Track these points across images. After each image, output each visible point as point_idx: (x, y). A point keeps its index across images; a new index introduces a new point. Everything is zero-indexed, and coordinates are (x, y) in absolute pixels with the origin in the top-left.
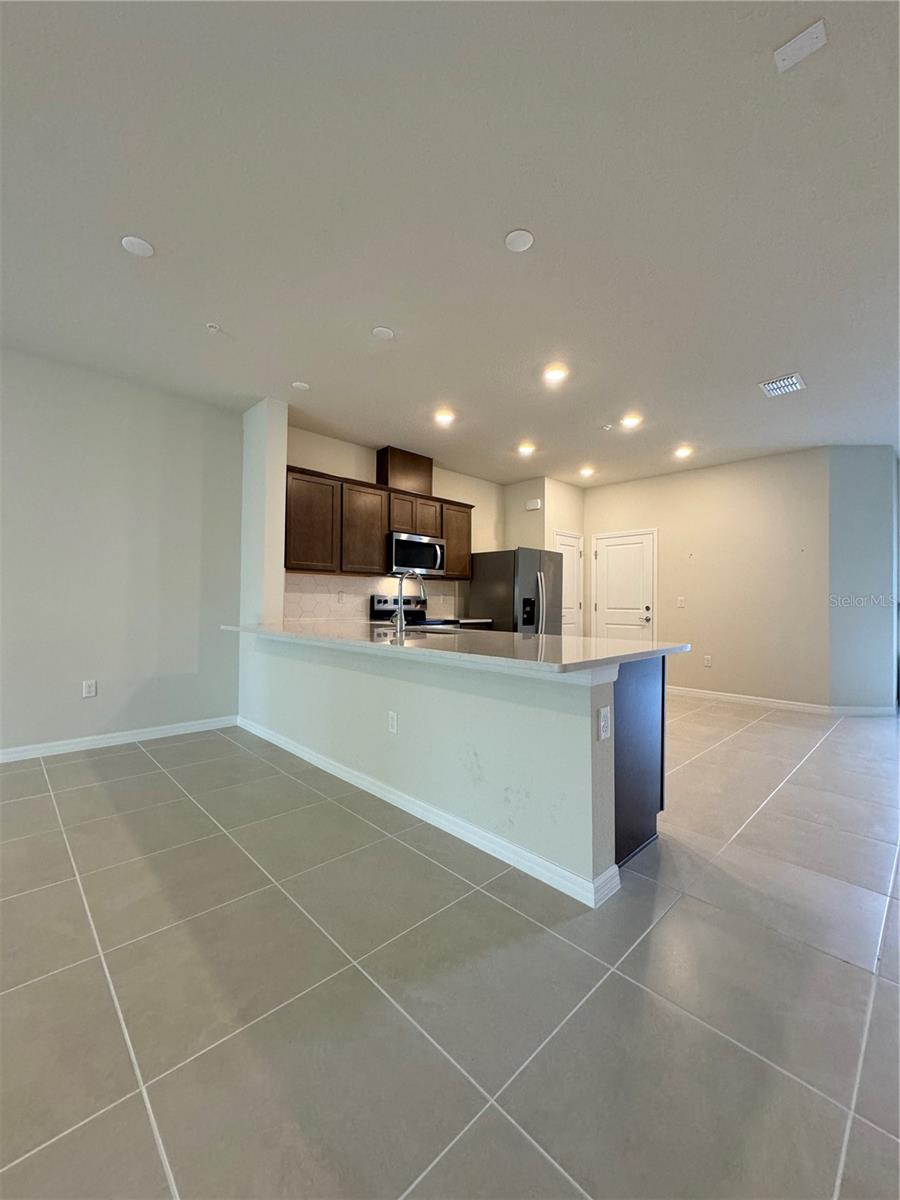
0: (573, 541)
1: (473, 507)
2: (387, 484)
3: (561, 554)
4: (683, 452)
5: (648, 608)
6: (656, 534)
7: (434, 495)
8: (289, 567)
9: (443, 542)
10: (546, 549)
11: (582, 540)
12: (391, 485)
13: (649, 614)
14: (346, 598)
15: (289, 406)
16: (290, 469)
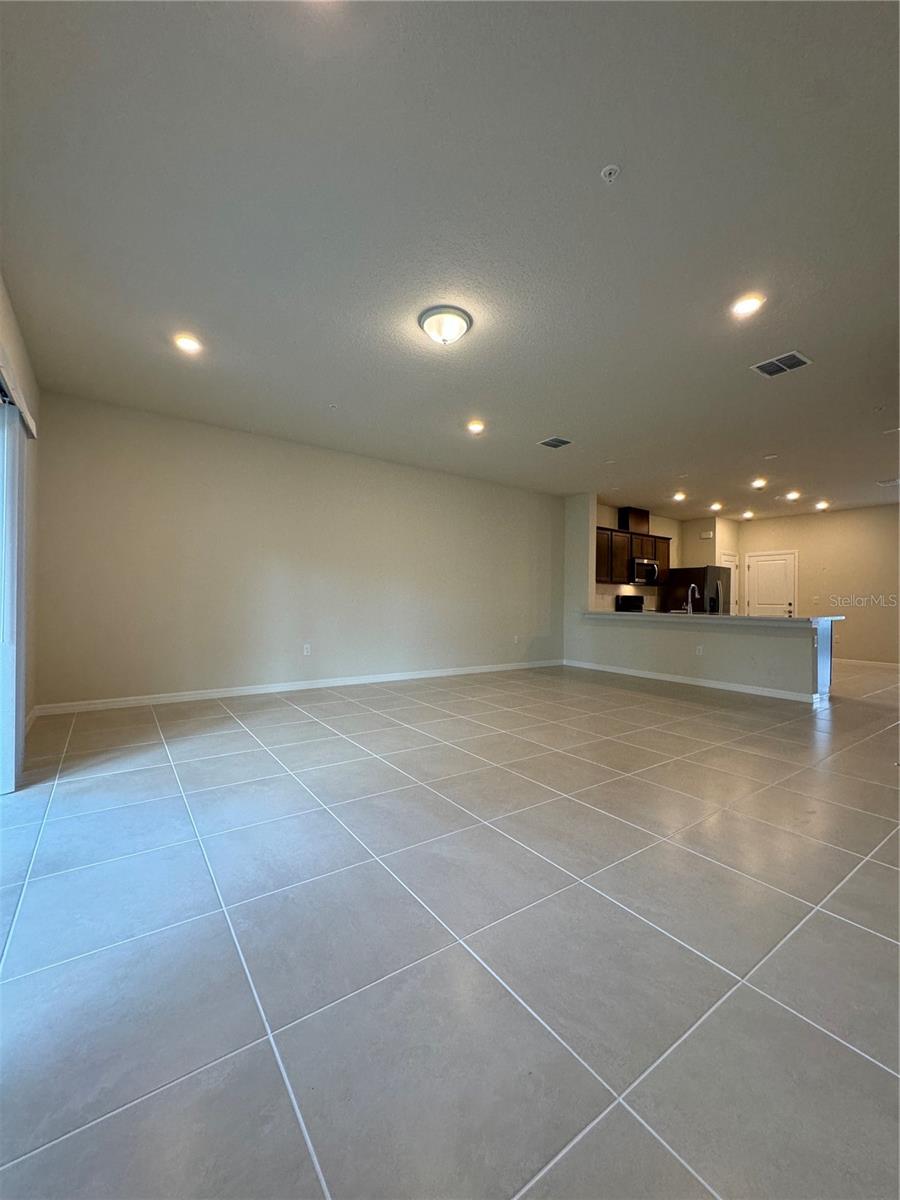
0: (731, 559)
1: (669, 539)
2: (628, 529)
3: (730, 569)
4: (822, 505)
5: (790, 604)
6: (797, 554)
7: (650, 533)
8: (598, 581)
9: (658, 562)
10: (717, 565)
11: (737, 558)
12: (631, 530)
13: (791, 608)
14: (606, 597)
15: (598, 495)
16: (598, 528)
